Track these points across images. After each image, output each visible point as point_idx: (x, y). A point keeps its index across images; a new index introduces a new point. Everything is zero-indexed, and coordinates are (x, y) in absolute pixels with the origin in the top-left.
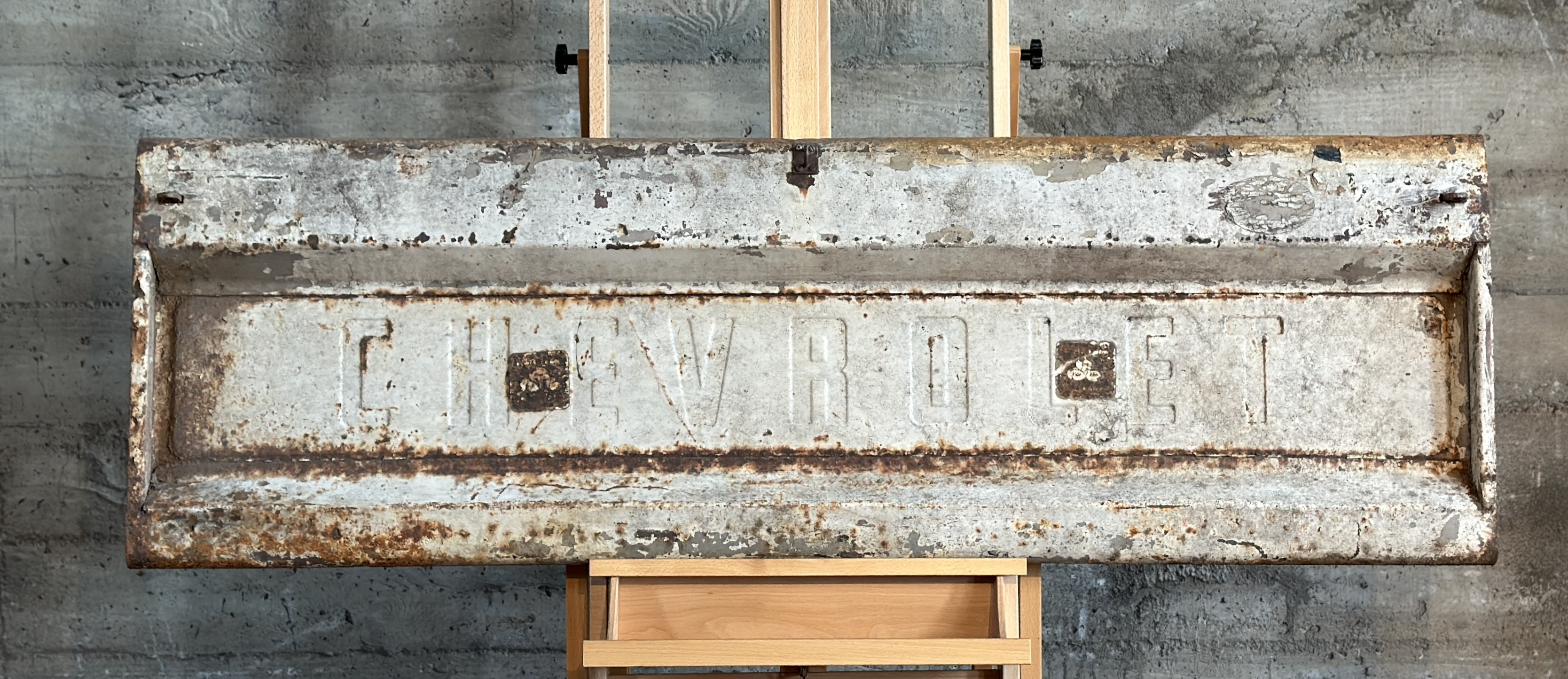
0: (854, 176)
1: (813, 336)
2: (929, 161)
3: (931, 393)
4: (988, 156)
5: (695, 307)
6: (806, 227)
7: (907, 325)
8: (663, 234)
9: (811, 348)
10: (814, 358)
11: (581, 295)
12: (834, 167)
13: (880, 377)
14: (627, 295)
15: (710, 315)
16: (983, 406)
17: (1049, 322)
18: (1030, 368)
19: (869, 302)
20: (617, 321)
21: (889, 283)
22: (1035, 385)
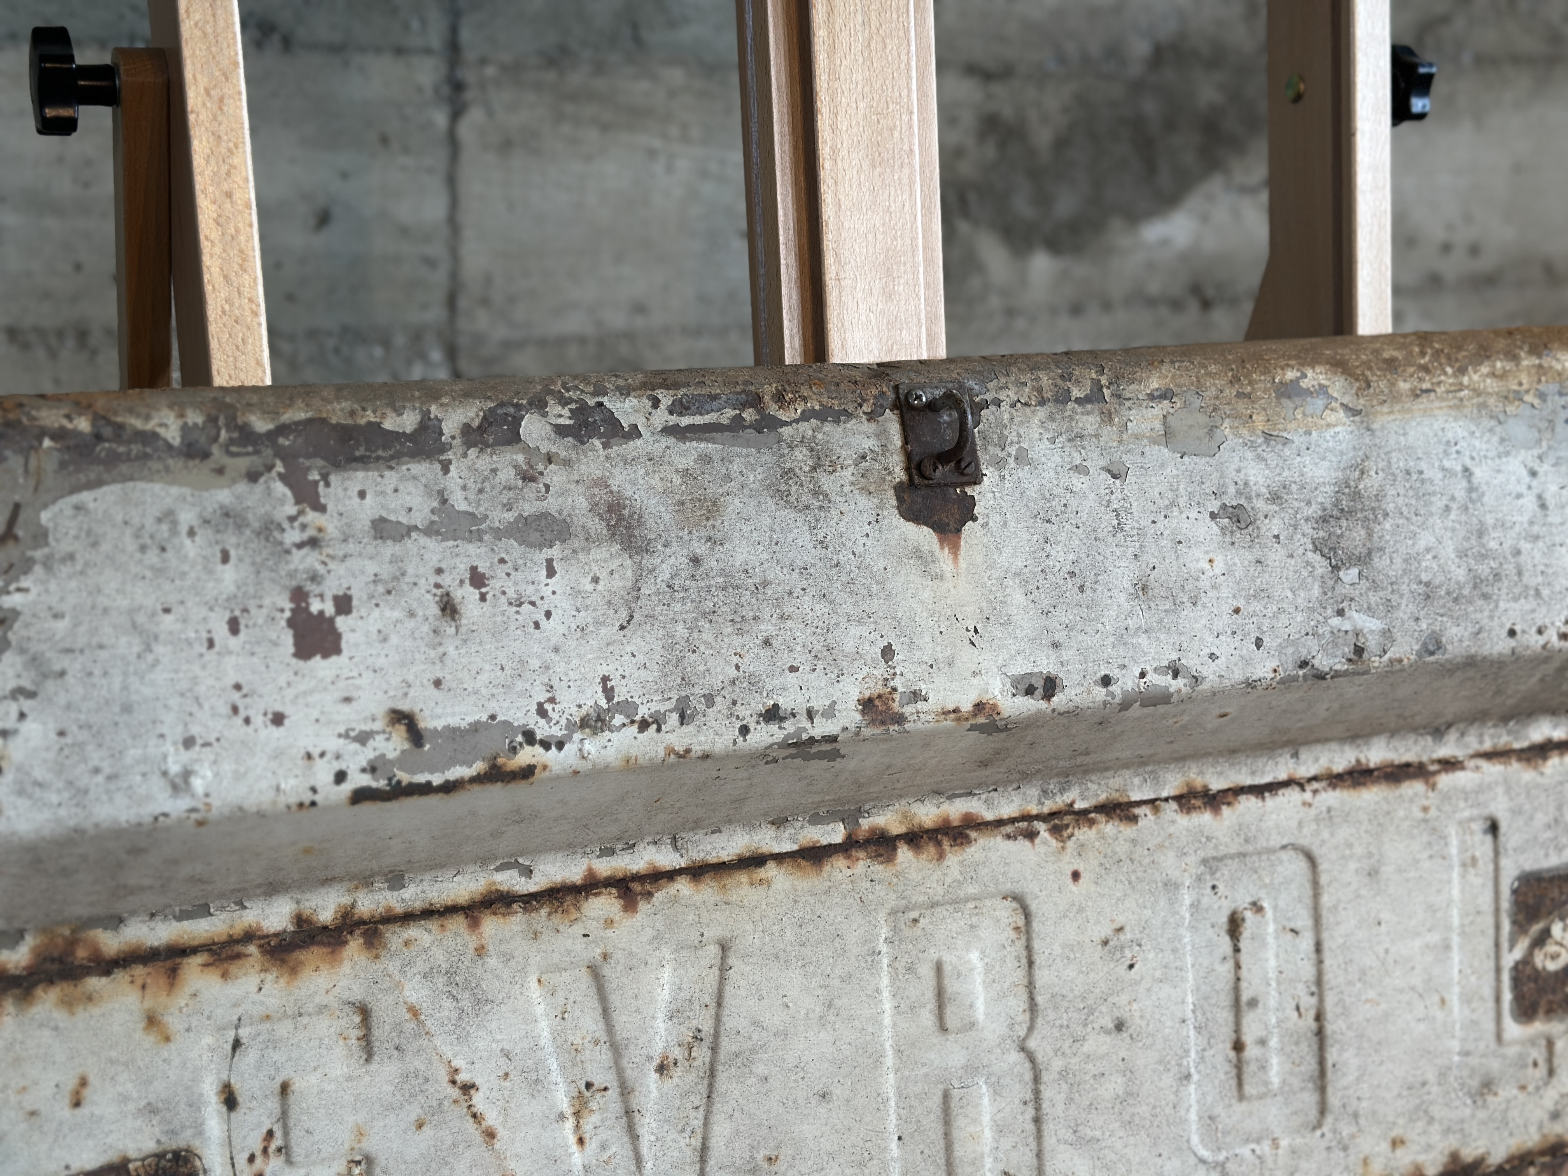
0: (1078, 482)
1: (946, 958)
2: (1259, 419)
3: (1239, 1067)
4: (1395, 397)
5: (609, 923)
6: (968, 658)
7: (1177, 886)
8: (542, 730)
9: (940, 993)
10: (951, 1021)
11: (232, 941)
12: (1022, 458)
13: (1119, 1045)
14: (391, 919)
15: (657, 939)
16: (1359, 1080)
17: (1493, 828)
18: (1456, 957)
19: (1083, 834)
20: (364, 1012)
21: (1127, 773)
22: (1467, 999)
